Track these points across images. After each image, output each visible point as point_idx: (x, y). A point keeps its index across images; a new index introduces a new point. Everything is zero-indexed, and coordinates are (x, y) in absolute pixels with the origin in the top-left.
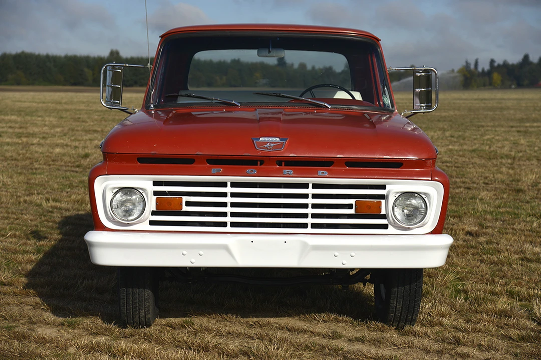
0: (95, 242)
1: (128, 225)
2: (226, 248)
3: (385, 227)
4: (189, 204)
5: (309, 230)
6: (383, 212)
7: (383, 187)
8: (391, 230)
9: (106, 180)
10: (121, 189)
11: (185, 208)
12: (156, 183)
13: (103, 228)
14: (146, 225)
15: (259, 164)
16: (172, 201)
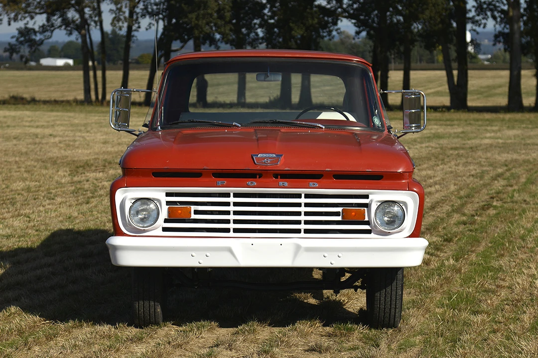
0: (117, 246)
1: (144, 231)
2: (229, 250)
3: (368, 232)
5: (303, 235)
6: (367, 219)
7: (367, 197)
8: (373, 234)
9: (126, 192)
10: (139, 200)
11: (193, 216)
12: (168, 195)
13: (122, 234)
14: (159, 232)
15: (258, 177)
16: (183, 211)
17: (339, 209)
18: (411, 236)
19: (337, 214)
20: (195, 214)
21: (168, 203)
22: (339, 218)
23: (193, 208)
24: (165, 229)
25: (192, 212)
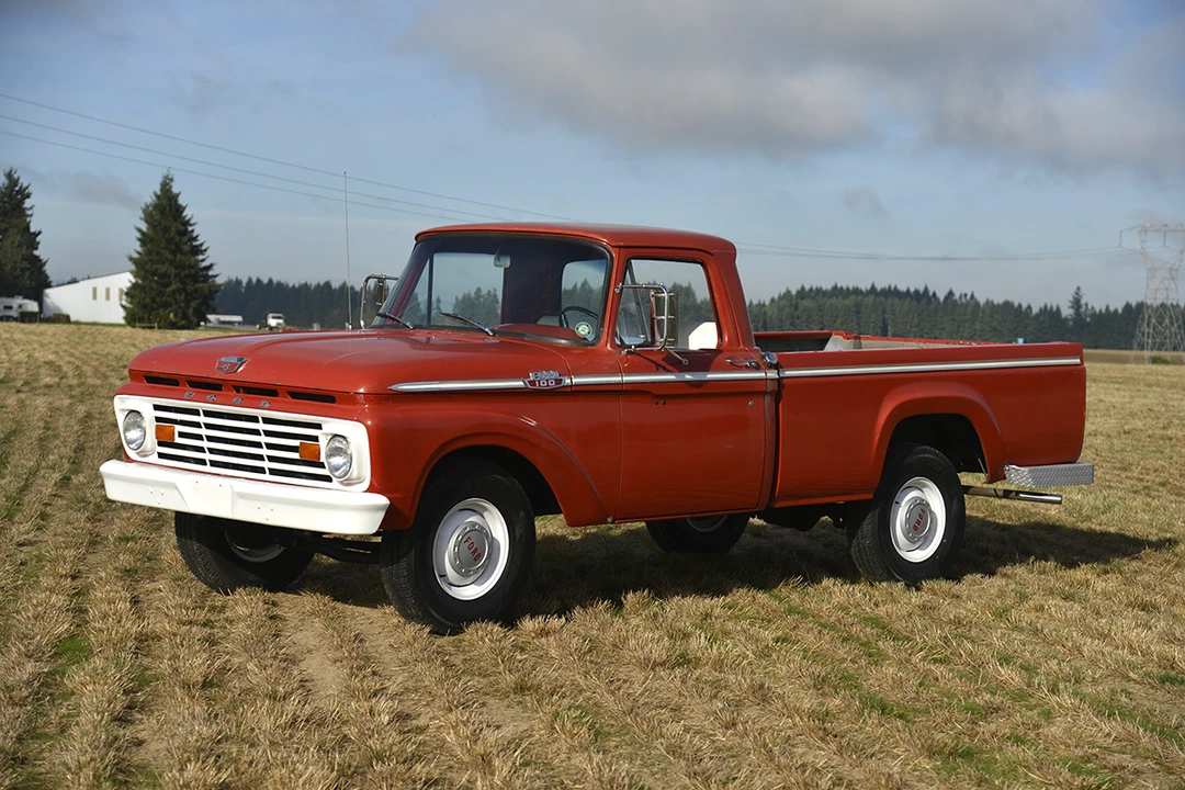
1: (146, 456)
2: (178, 488)
3: (328, 479)
4: (182, 435)
5: (267, 476)
6: (321, 459)
7: (318, 427)
8: (335, 483)
9: (122, 400)
10: (130, 412)
11: (178, 440)
12: (157, 408)
13: (124, 457)
14: (154, 459)
15: (223, 389)
16: (167, 430)
17: (298, 443)
18: (369, 490)
19: (295, 449)
20: (179, 436)
21: (158, 419)
22: (295, 456)
23: (179, 428)
24: (161, 456)
25: (176, 434)
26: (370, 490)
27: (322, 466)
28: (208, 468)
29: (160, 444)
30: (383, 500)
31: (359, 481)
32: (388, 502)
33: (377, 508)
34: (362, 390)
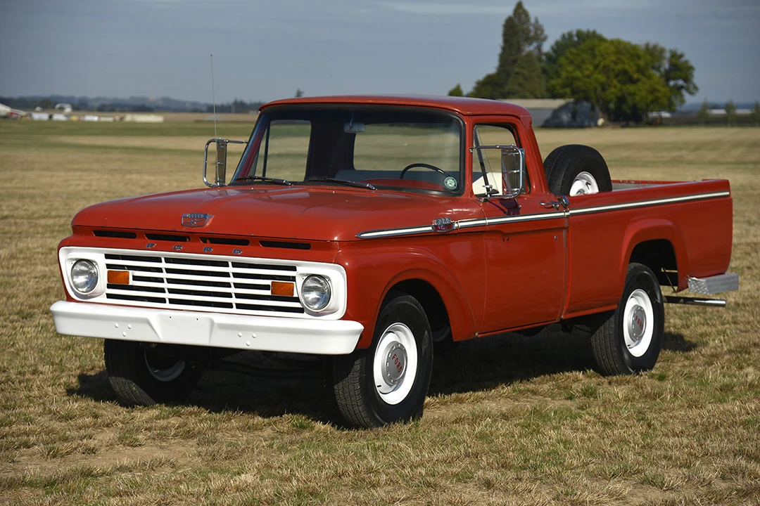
0: (55, 312)
1: (92, 297)
2: (148, 322)
3: (301, 310)
4: (135, 278)
5: (234, 310)
6: (295, 295)
7: (294, 269)
8: (306, 314)
9: (69, 251)
10: (79, 261)
11: (132, 282)
12: (108, 256)
13: (70, 299)
14: (104, 299)
15: (188, 240)
16: (122, 275)
17: (268, 282)
18: (343, 318)
19: (266, 287)
20: (133, 280)
21: (109, 266)
22: (268, 293)
23: (131, 273)
24: (109, 296)
25: (131, 278)
26: (345, 318)
27: (297, 300)
28: (167, 305)
29: (109, 286)
30: (358, 326)
31: (333, 311)
32: (363, 328)
33: (353, 333)
34: (336, 239)
